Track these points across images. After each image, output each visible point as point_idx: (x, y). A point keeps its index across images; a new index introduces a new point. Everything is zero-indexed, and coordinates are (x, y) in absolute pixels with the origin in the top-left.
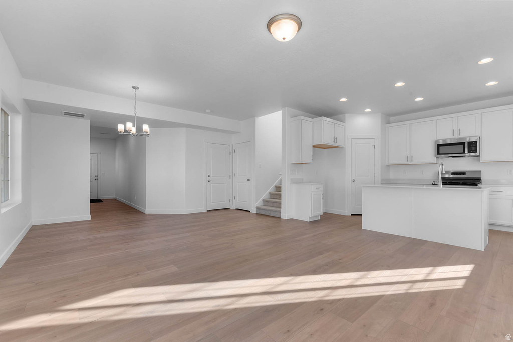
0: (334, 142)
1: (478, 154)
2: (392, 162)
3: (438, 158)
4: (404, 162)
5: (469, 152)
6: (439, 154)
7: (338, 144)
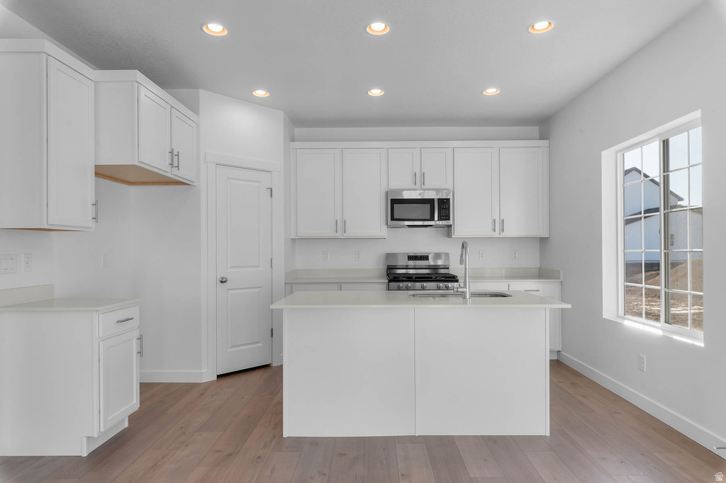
0: (172, 164)
1: (450, 222)
2: (303, 232)
3: (388, 226)
4: (329, 232)
5: (440, 219)
6: (393, 219)
7: (181, 174)
